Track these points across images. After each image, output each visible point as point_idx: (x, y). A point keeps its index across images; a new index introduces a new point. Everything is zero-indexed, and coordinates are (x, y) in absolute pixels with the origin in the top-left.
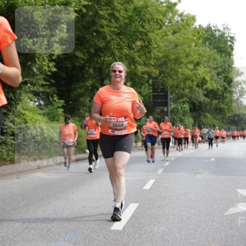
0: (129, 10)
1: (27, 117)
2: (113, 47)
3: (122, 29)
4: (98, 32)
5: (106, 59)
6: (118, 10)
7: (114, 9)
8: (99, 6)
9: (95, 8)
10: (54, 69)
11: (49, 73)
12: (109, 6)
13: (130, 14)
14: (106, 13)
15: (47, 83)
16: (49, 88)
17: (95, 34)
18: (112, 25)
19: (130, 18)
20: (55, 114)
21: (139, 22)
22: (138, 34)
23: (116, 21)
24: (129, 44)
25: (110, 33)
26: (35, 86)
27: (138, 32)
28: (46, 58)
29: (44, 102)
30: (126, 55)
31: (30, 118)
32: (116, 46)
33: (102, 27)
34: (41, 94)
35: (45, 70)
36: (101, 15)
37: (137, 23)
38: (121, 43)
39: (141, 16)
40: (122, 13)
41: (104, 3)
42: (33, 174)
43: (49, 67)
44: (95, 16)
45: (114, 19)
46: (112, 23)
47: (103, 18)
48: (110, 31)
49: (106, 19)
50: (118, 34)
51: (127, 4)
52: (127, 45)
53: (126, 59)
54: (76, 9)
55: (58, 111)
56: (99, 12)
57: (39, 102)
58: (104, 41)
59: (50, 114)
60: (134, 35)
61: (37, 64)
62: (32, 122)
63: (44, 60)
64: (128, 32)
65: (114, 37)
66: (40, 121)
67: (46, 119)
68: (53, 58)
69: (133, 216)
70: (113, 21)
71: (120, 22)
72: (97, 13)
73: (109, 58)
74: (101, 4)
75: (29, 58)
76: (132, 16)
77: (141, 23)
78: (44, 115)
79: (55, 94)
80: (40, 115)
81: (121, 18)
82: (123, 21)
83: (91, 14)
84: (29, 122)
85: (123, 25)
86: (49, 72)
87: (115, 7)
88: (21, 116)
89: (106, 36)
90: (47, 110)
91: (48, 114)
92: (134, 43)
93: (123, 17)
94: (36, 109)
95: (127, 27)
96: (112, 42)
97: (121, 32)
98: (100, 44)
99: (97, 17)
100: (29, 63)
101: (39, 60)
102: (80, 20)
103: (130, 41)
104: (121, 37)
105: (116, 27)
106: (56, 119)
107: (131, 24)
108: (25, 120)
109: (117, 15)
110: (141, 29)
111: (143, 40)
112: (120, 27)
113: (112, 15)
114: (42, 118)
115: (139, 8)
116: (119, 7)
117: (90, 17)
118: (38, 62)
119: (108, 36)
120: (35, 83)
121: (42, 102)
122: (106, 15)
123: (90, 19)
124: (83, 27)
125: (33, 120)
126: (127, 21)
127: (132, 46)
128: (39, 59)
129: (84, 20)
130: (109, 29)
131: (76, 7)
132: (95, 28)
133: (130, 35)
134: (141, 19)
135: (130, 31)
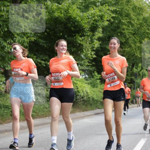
0: (140, 19)
1: (78, 85)
2: (130, 42)
3: (136, 31)
4: (121, 33)
5: (126, 49)
6: (133, 20)
7: (130, 19)
8: (122, 17)
9: (119, 18)
10: (95, 56)
11: (91, 59)
12: (128, 17)
13: (141, 22)
14: (126, 21)
15: (90, 64)
16: (91, 68)
17: (119, 34)
18: (129, 29)
19: (141, 24)
20: (95, 83)
21: (146, 27)
22: (146, 34)
23: (132, 26)
24: (140, 40)
25: (128, 33)
26: (83, 66)
27: (145, 33)
28: (89, 49)
29: (88, 76)
30: (138, 47)
31: (80, 86)
32: (132, 42)
33: (124, 30)
34: (86, 71)
35: (89, 56)
36: (123, 22)
37: (145, 27)
38: (135, 39)
39: (148, 23)
40: (136, 21)
41: (125, 15)
42: (82, 120)
43: (91, 55)
44: (119, 23)
45: (131, 25)
46: (130, 27)
47: (124, 25)
48: (128, 32)
49: (126, 25)
50: (134, 34)
51: (139, 16)
52: (139, 41)
53: (138, 49)
54: (108, 19)
55: (97, 81)
56: (122, 21)
57: (85, 76)
58: (125, 38)
59: (92, 83)
60: (143, 35)
61: (84, 53)
62: (81, 88)
63: (88, 50)
64: (140, 33)
65: (131, 36)
66: (86, 87)
67: (89, 86)
68: (94, 49)
69: (144, 146)
70: (130, 26)
71: (134, 26)
72: (120, 21)
73: (128, 49)
74: (123, 16)
75: (79, 49)
76: (142, 23)
77: (147, 27)
78: (88, 84)
79: (96, 71)
80: (86, 84)
81: (135, 24)
82: (136, 26)
83: (117, 22)
84: (79, 88)
85: (137, 29)
86: (91, 57)
87: (131, 17)
88: (75, 84)
89: (126, 36)
90: (90, 81)
91: (91, 83)
92: (143, 39)
93: (136, 24)
94: (84, 80)
95: (139, 30)
96: (130, 39)
97: (135, 33)
98: (122, 40)
99: (120, 24)
100: (79, 52)
101: (85, 51)
102: (110, 26)
103: (140, 38)
104: (135, 36)
105: (132, 30)
106: (96, 86)
107: (141, 28)
108: (77, 87)
109: (133, 22)
110: (147, 31)
111: (149, 38)
112: (134, 30)
113: (130, 22)
114: (87, 86)
115: (146, 18)
116: (134, 17)
117: (116, 24)
118: (84, 51)
119: (127, 35)
120: (83, 64)
121: (87, 76)
122: (126, 23)
123: (116, 25)
124: (112, 30)
125: (82, 87)
126: (139, 26)
127: (142, 41)
128: (85, 49)
129: (112, 25)
130: (128, 31)
131: (107, 17)
132: (119, 30)
133: (141, 35)
134: (147, 25)
135: (141, 32)
